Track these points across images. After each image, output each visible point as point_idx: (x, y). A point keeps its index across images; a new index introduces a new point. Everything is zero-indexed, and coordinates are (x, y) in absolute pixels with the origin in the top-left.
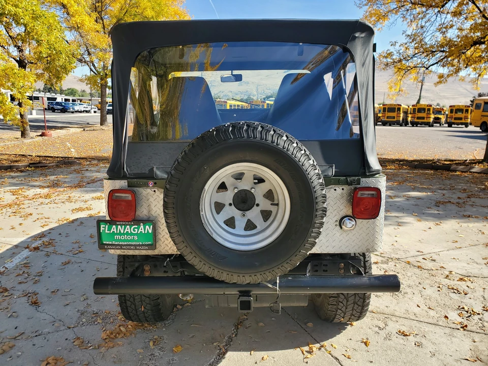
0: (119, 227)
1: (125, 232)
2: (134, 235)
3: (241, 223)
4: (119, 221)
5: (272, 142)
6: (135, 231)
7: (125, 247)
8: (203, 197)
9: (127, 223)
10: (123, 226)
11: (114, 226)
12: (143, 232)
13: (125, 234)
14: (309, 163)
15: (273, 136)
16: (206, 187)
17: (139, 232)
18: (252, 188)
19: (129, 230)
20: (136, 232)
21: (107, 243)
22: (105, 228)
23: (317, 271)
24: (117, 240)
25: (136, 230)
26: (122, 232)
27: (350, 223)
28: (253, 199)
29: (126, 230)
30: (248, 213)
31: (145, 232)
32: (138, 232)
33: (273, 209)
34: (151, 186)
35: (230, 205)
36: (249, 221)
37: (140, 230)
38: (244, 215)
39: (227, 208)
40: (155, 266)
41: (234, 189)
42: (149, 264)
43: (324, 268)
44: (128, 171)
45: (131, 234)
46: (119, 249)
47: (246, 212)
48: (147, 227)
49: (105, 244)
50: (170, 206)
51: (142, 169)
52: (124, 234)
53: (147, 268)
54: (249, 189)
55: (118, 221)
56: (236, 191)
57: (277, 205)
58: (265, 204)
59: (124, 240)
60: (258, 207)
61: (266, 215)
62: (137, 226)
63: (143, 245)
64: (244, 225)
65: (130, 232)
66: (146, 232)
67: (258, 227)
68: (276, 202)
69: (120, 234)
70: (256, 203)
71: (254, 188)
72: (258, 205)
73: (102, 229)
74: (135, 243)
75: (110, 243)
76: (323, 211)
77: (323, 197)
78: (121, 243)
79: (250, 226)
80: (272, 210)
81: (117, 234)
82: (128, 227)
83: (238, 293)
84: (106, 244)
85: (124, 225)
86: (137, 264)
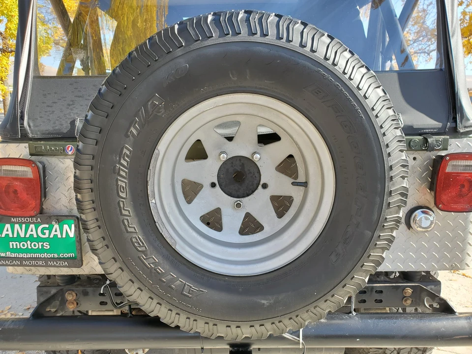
0: (17, 226)
1: (28, 236)
2: (44, 240)
3: (232, 219)
4: (16, 217)
5: (303, 46)
6: (44, 234)
7: (27, 263)
8: (155, 167)
9: (29, 220)
10: (24, 226)
11: (8, 226)
12: (59, 236)
13: (28, 239)
14: (378, 94)
15: (302, 33)
16: (162, 146)
17: (52, 236)
18: (254, 153)
19: (34, 233)
20: (47, 236)
23: (364, 301)
24: (13, 250)
25: (47, 232)
26: (22, 235)
27: (427, 219)
28: (257, 175)
29: (29, 232)
30: (245, 201)
31: (62, 234)
32: (49, 235)
33: (296, 193)
34: (70, 153)
35: (213, 185)
36: (248, 215)
37: (53, 233)
38: (238, 206)
39: (206, 191)
40: (86, 294)
41: (220, 155)
42: (73, 290)
43: (378, 297)
44: (29, 126)
45: (39, 239)
46: (18, 265)
47: (242, 199)
48: (66, 227)
50: (86, 185)
51: (55, 123)
52: (25, 239)
53: (70, 297)
54: (248, 155)
55: (14, 217)
56: (224, 157)
57: (305, 184)
58: (279, 184)
59: (27, 251)
60: (266, 190)
61: (281, 205)
62: (47, 226)
63: (59, 259)
64: (238, 224)
65: (35, 236)
66: (64, 236)
67: (267, 228)
68: (301, 179)
69: (19, 239)
70: (262, 183)
71: (258, 154)
72: (265, 186)
74: (45, 255)
75: (3, 255)
76: (402, 195)
77: (403, 166)
78: (21, 255)
79: (250, 226)
80: (293, 195)
81: (13, 239)
82: (32, 226)
83: (228, 347)
85: (24, 223)
86: (53, 291)
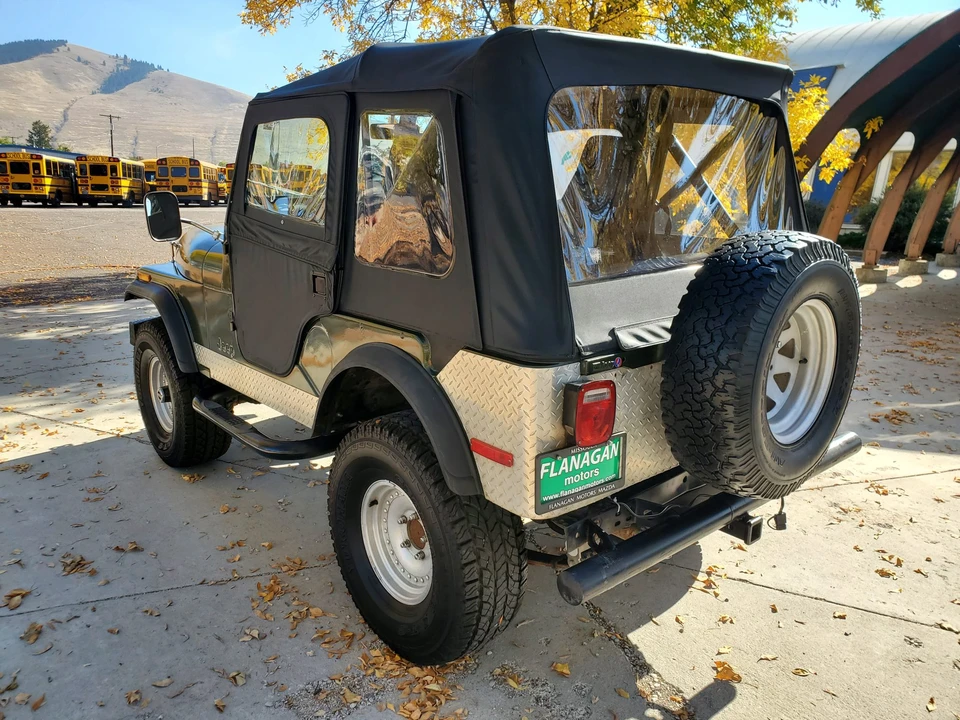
0: (573, 458)
1: (581, 467)
2: (595, 467)
6: (596, 459)
7: (581, 497)
9: (585, 447)
10: (579, 456)
11: (564, 460)
12: (608, 459)
13: (582, 470)
17: (602, 460)
19: (588, 461)
20: (598, 461)
21: (551, 498)
22: (549, 468)
24: (567, 487)
25: (599, 456)
29: (583, 462)
32: (600, 460)
33: (793, 369)
34: (618, 365)
37: (603, 456)
44: (580, 344)
45: (591, 467)
49: (546, 502)
52: (579, 471)
59: (579, 483)
62: (599, 450)
63: (606, 483)
65: (588, 465)
66: (611, 457)
67: (777, 403)
68: (797, 358)
69: (575, 472)
73: (543, 471)
74: (594, 484)
75: (556, 496)
78: (573, 492)
80: (790, 371)
81: (570, 474)
82: (587, 454)
84: (549, 501)
85: (580, 452)
